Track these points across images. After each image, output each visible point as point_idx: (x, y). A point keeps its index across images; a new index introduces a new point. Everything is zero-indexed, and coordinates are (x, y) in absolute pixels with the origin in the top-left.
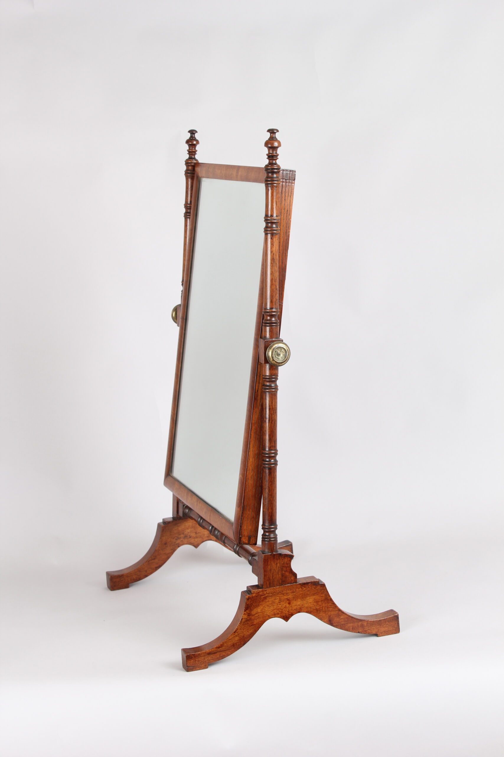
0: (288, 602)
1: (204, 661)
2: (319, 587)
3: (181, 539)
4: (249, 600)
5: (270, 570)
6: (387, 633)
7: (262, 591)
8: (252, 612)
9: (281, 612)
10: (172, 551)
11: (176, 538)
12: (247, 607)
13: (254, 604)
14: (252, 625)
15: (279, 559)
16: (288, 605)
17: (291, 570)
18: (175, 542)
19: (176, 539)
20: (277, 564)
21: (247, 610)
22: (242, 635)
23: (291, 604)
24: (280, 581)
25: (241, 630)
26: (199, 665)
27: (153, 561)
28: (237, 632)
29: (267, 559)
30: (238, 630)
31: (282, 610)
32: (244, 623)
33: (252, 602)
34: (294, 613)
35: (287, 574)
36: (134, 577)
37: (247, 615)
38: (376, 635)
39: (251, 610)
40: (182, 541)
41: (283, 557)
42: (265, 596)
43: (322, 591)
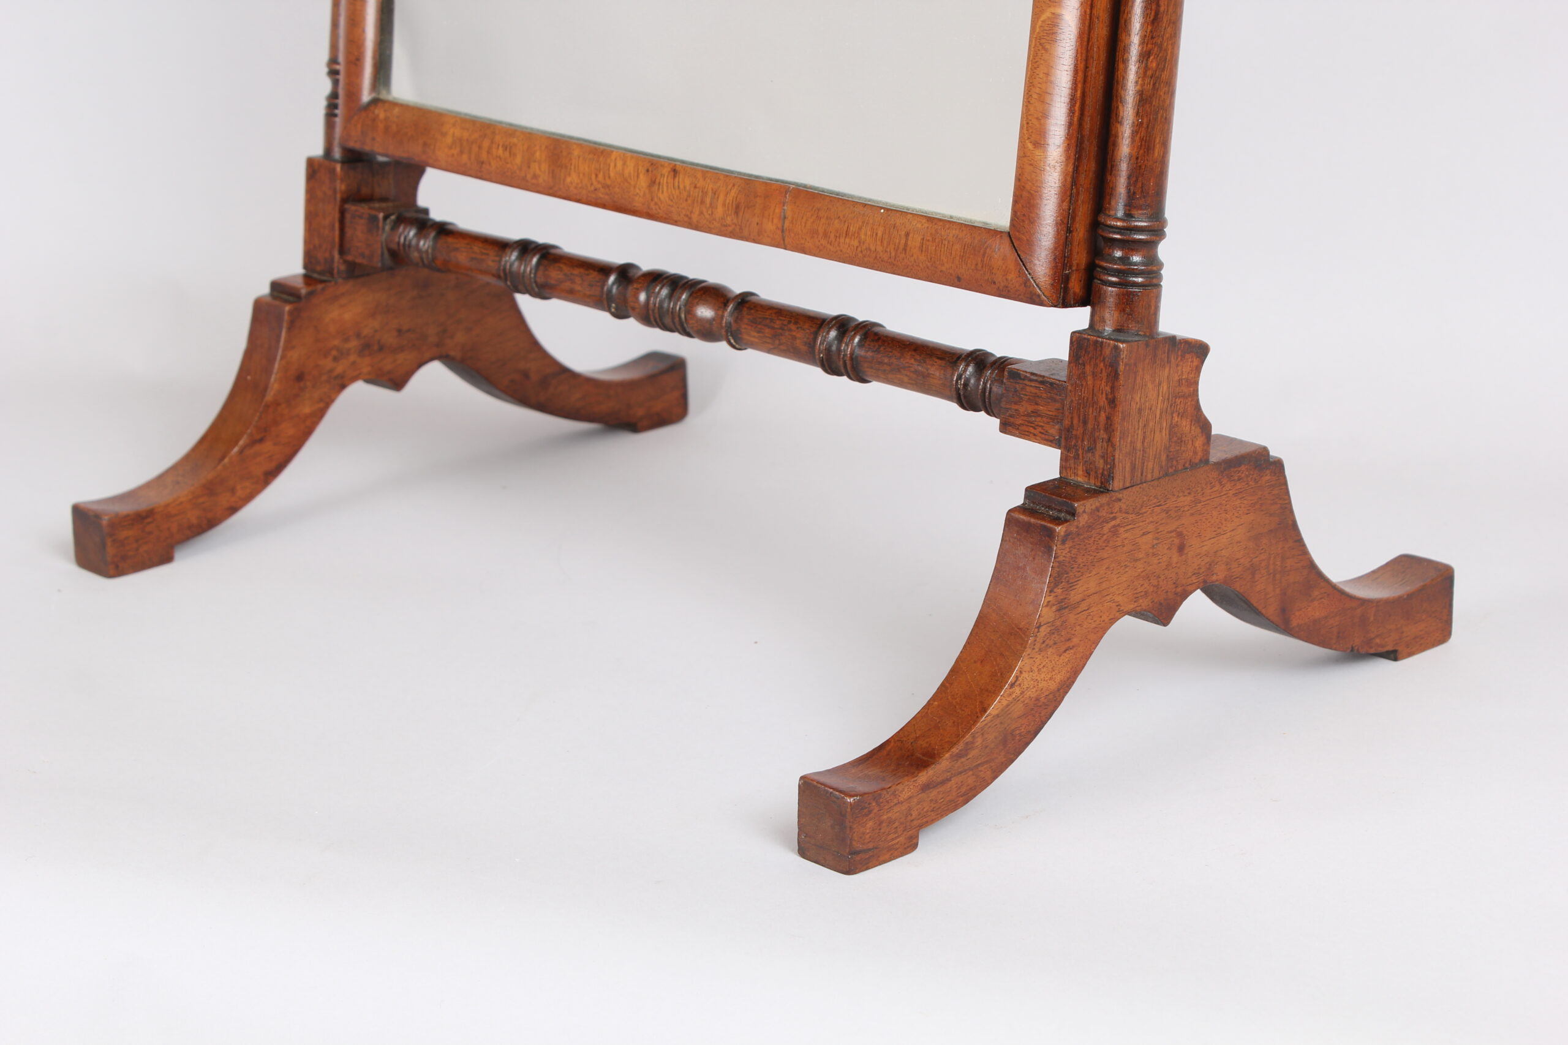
0: (1177, 541)
1: (909, 818)
2: (1268, 478)
3: (352, 358)
4: (1067, 546)
5: (1140, 410)
6: (1421, 645)
7: (1108, 504)
8: (1073, 592)
9: (1154, 586)
10: (322, 405)
11: (334, 353)
12: (1058, 573)
13: (1080, 560)
14: (1065, 651)
15: (1169, 362)
16: (1175, 558)
17: (1197, 407)
18: (331, 371)
19: (336, 359)
20: (1160, 384)
21: (1056, 586)
22: (1032, 696)
23: (1186, 552)
24: (1164, 458)
25: (1031, 673)
26: (893, 839)
27: (257, 448)
28: (1020, 685)
29: (1135, 364)
30: (1025, 675)
31: (1159, 577)
32: (1044, 642)
33: (1074, 551)
34: (1189, 588)
35: (1185, 425)
36: (193, 516)
37: (1054, 608)
38: (1393, 655)
39: (1071, 586)
40: (354, 363)
41: (1180, 353)
42: (1113, 523)
43: (1274, 492)
